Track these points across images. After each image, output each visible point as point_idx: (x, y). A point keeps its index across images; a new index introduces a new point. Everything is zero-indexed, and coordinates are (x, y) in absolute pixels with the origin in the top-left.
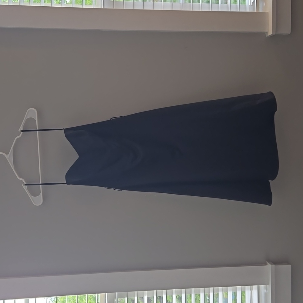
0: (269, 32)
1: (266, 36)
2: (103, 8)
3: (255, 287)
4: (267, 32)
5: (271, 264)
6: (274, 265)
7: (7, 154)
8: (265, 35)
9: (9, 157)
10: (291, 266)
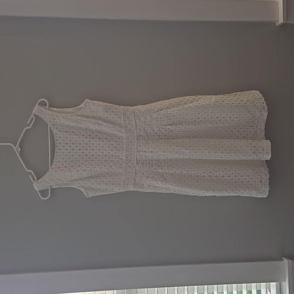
0: (279, 21)
1: (277, 25)
3: (273, 285)
5: (288, 260)
6: (291, 260)
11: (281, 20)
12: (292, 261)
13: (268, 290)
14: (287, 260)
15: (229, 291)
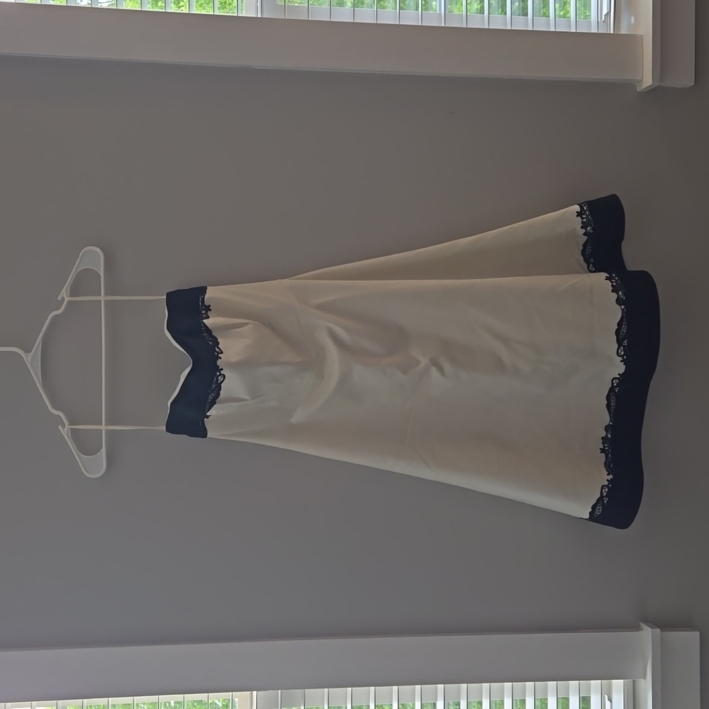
0: (644, 79)
1: (638, 90)
2: (259, 16)
3: (618, 685)
4: (641, 81)
5: (652, 628)
6: (659, 630)
7: (28, 350)
8: (636, 87)
9: (32, 360)
10: (698, 633)
11: (647, 81)
12: (661, 631)
13: (606, 697)
14: (650, 629)
15: (517, 698)
